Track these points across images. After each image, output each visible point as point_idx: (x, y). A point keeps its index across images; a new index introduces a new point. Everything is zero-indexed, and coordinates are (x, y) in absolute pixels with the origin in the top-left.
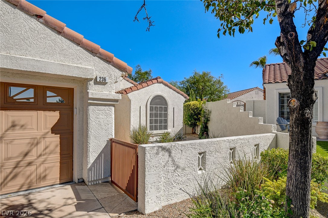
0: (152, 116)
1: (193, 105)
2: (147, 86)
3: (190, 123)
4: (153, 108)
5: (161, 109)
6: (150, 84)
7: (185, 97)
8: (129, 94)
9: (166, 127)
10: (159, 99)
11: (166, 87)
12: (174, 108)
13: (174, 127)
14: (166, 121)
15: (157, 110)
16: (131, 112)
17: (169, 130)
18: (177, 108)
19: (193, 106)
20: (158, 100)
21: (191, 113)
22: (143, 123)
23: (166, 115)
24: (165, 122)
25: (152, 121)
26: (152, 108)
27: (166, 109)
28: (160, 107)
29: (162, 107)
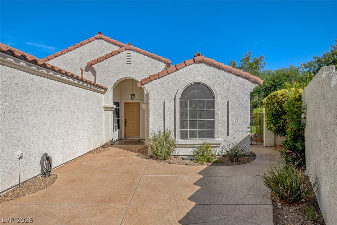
0: (184, 115)
1: (281, 96)
2: (176, 71)
3: (274, 128)
4: (186, 103)
5: (202, 104)
6: (181, 67)
7: (255, 82)
8: (146, 85)
9: (211, 135)
10: (199, 89)
11: (212, 68)
12: (228, 102)
13: (228, 135)
14: (212, 124)
15: (194, 106)
16: (150, 110)
17: (218, 139)
18: (236, 101)
19: (281, 98)
20: (197, 91)
21: (276, 110)
22: (170, 126)
23: (212, 115)
24: (210, 125)
25: (185, 124)
26: (184, 104)
27: (212, 105)
28: (199, 102)
29: (204, 102)
